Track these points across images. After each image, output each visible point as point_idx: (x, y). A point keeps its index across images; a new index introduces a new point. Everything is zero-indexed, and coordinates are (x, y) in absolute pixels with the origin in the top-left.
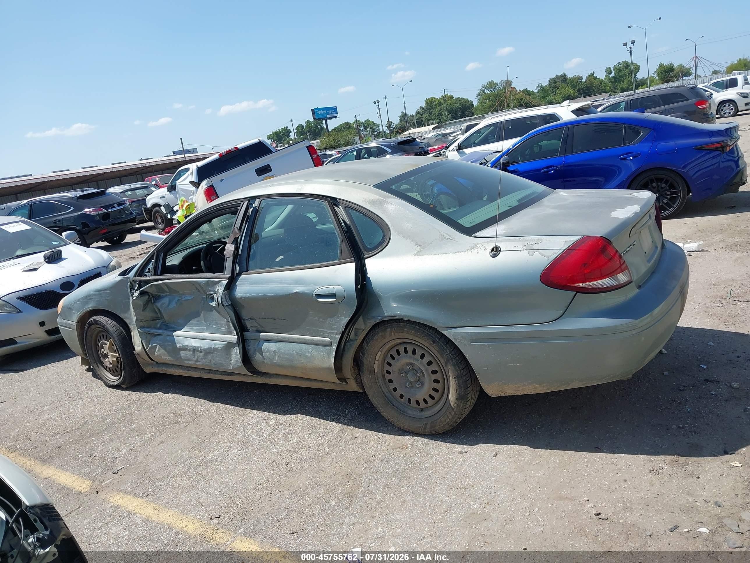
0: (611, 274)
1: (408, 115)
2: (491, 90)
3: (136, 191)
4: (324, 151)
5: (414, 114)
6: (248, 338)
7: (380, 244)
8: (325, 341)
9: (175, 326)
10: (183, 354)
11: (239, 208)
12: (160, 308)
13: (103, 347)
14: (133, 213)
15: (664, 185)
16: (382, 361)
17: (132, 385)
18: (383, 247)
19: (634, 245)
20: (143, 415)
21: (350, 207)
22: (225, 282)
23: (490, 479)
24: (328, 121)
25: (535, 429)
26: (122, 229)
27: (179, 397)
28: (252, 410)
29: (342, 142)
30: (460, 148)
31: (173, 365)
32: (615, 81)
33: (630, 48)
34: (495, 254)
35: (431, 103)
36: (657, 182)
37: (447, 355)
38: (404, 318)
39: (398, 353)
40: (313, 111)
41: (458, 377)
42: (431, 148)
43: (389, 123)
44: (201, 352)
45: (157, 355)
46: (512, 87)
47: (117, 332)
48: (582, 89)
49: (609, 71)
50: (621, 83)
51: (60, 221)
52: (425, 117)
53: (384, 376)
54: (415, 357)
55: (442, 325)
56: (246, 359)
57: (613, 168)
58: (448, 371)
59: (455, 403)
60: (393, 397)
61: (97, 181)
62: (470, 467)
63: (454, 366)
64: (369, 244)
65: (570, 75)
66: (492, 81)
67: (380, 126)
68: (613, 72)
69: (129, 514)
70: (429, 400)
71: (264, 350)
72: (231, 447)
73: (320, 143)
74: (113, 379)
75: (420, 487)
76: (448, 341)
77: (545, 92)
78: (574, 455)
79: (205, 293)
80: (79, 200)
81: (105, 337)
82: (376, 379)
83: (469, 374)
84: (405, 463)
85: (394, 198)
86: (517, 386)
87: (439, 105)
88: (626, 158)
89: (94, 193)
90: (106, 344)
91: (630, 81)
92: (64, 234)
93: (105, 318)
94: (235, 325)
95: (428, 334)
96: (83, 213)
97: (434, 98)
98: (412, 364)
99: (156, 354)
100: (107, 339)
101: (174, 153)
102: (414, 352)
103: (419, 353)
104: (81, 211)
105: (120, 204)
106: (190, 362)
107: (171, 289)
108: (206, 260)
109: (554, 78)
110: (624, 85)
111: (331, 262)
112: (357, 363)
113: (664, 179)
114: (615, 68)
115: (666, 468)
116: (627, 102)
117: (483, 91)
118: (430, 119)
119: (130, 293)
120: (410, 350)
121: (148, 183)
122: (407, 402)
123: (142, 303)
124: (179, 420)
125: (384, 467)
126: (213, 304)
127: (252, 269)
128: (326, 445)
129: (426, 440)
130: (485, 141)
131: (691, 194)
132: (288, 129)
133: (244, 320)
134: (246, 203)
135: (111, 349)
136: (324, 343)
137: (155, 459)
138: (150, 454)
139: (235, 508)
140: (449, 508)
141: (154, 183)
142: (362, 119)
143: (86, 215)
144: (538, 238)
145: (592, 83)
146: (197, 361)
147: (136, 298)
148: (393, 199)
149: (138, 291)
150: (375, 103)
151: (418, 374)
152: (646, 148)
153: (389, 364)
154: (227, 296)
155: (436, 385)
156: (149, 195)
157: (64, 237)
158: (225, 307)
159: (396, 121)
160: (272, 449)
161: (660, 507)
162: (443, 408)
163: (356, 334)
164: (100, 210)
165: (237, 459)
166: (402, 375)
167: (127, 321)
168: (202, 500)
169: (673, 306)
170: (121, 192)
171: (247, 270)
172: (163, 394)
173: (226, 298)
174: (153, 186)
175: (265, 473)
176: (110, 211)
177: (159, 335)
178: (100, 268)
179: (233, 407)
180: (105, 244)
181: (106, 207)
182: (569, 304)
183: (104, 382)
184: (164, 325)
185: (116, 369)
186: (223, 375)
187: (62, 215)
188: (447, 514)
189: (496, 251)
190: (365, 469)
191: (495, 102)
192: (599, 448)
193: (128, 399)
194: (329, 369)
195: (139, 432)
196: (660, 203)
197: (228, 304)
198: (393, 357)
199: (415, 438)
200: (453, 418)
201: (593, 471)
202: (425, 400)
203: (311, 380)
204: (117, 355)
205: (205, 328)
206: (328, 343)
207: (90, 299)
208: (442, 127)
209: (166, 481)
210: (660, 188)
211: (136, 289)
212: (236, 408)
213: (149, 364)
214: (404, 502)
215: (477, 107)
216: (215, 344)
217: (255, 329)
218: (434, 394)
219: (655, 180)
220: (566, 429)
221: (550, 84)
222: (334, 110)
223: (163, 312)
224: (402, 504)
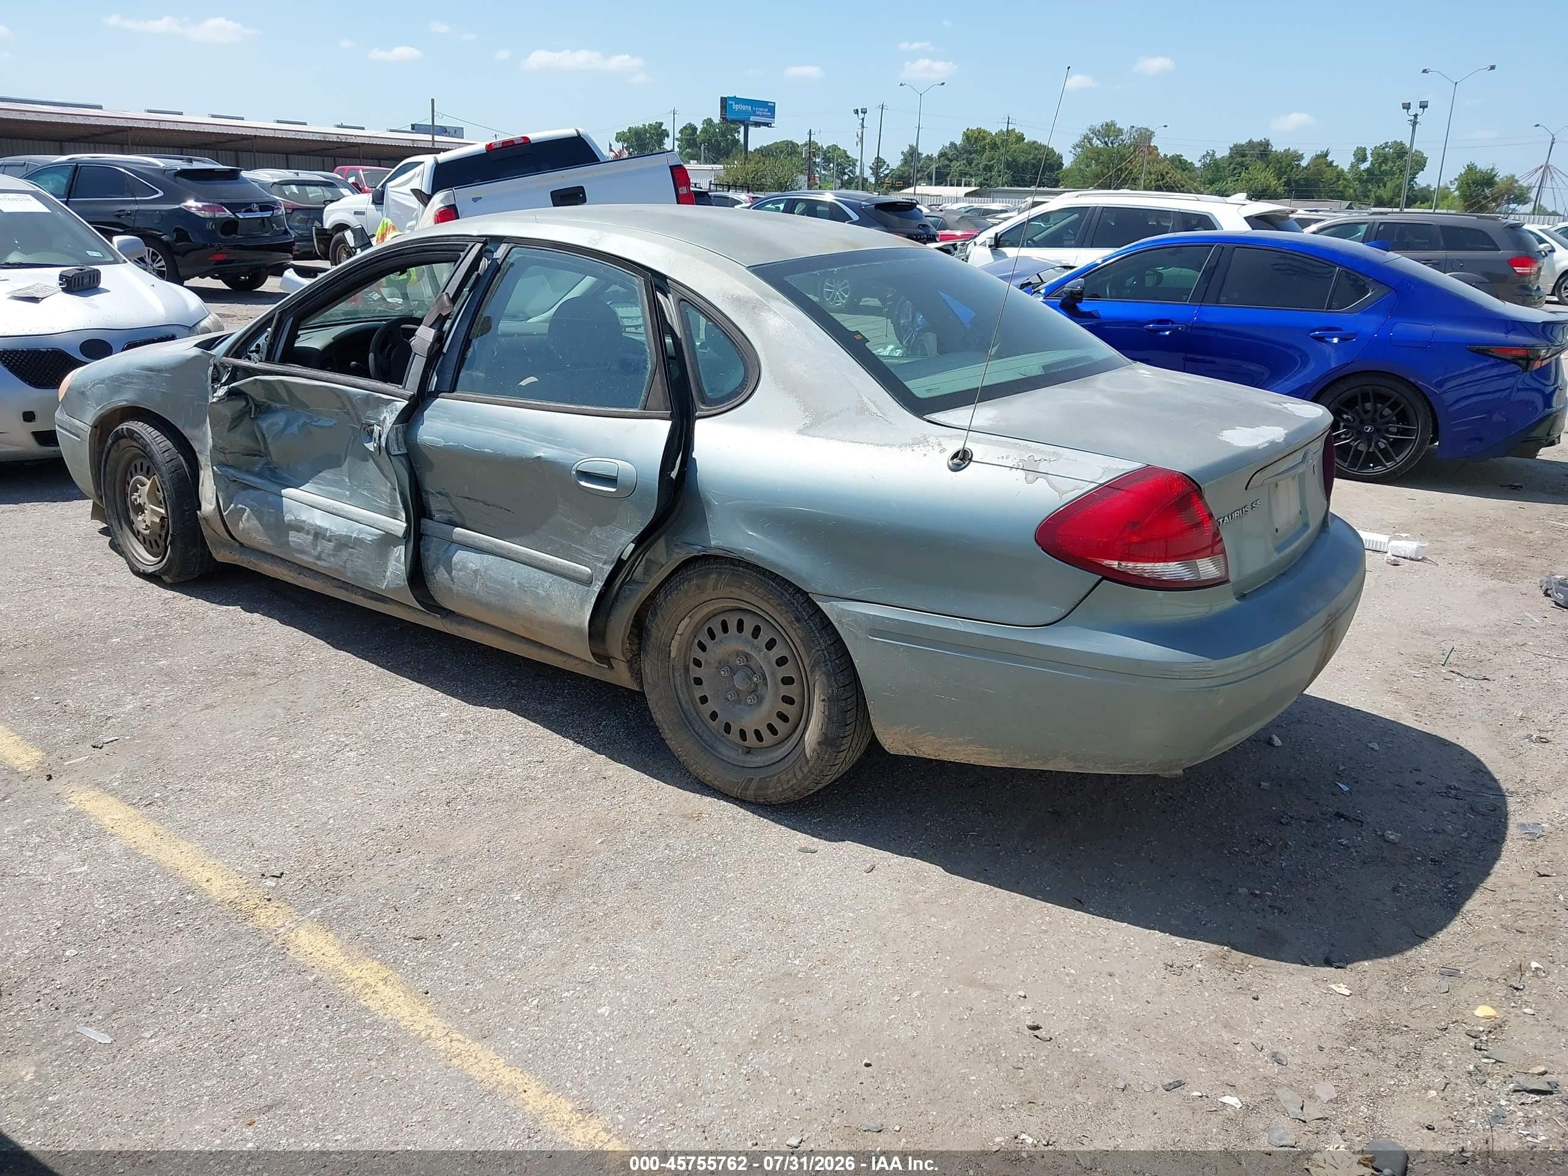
0: (1186, 556)
1: (922, 154)
2: (1105, 142)
3: (309, 189)
4: (726, 189)
5: (935, 155)
6: (429, 533)
7: (735, 394)
8: (580, 572)
9: (290, 477)
10: (294, 537)
11: (462, 254)
12: (265, 433)
13: (137, 490)
14: (289, 233)
15: (1387, 411)
16: (690, 637)
17: (185, 582)
18: (739, 402)
19: (1253, 507)
20: (189, 645)
21: (690, 301)
22: (402, 404)
23: (844, 915)
24: (751, 129)
25: (966, 836)
26: (260, 260)
27: (275, 624)
28: (411, 682)
29: (769, 181)
30: (998, 243)
31: (273, 556)
32: (1367, 181)
33: (1416, 116)
34: (958, 465)
35: (975, 141)
36: (1375, 402)
37: (818, 651)
38: (748, 558)
39: (725, 628)
40: (724, 101)
41: (830, 700)
42: (947, 232)
43: (879, 162)
44: (330, 541)
45: (243, 529)
46: (1152, 144)
47: (170, 464)
48: (1295, 181)
49: (1360, 154)
50: (1379, 187)
51: (129, 214)
52: (957, 166)
53: (687, 669)
54: (756, 642)
55: (820, 590)
56: (417, 576)
57: (1291, 352)
58: (814, 685)
59: (814, 750)
60: (697, 713)
61: (236, 151)
62: (813, 881)
63: (828, 675)
64: (712, 390)
65: (1278, 146)
66: (1113, 124)
67: (858, 164)
68: (1370, 159)
69: (102, 832)
70: (766, 733)
71: (456, 564)
72: (347, 745)
73: (723, 172)
74: (148, 560)
75: (701, 900)
76: (826, 624)
77: (1218, 171)
78: (1026, 904)
79: (359, 420)
80: (179, 179)
81: (145, 469)
82: (671, 670)
83: (854, 698)
84: (686, 847)
85: (785, 302)
86: (944, 741)
87: (992, 148)
88: (1323, 338)
89: (212, 170)
90: (143, 485)
91: (1399, 187)
92: (116, 239)
93: (150, 429)
94: (407, 500)
95: (789, 600)
96: (180, 208)
97: (985, 132)
98: (747, 656)
99: (241, 525)
100: (148, 474)
101: (413, 127)
102: (756, 632)
103: (765, 637)
104: (179, 204)
105: (264, 207)
106: (305, 558)
107: (292, 397)
108: (381, 353)
109: (1243, 146)
110: (1385, 193)
111: (623, 410)
112: (639, 628)
113: (1390, 398)
114: (1376, 153)
115: (1199, 966)
116: (1371, 226)
117: (1090, 140)
118: (966, 174)
119: (210, 388)
120: (748, 628)
121: (339, 177)
122: (722, 730)
123: (229, 414)
124: (259, 670)
125: (640, 848)
126: (371, 446)
127: (464, 390)
128: (539, 781)
129: (743, 810)
130: (1055, 241)
131: (1437, 444)
132: (663, 128)
133: (427, 493)
134: (478, 246)
135: (152, 496)
136: (578, 575)
137: (187, 737)
138: (180, 723)
139: (316, 866)
140: (746, 953)
141: (352, 180)
142: (824, 141)
143: (187, 214)
144: (1052, 450)
145: (1320, 173)
146: (319, 558)
147: (218, 401)
148: (782, 305)
149: (226, 387)
150: (856, 112)
151: (755, 679)
152: (1370, 325)
153: (703, 647)
154: (400, 436)
155: (786, 709)
156: (332, 201)
157: (115, 247)
158: (392, 457)
159: (894, 161)
160: (428, 765)
161: (1162, 1038)
162: (790, 756)
163: (647, 571)
164: (219, 211)
165: (351, 771)
166: (723, 673)
167: (196, 447)
168: (256, 837)
169: (1299, 651)
170: (274, 183)
171: (453, 389)
172: (243, 612)
173: (397, 439)
174: (346, 186)
175: (400, 809)
176: (241, 217)
177: (254, 488)
178: (176, 327)
179: (375, 666)
180: (219, 284)
181: (234, 207)
182: (1081, 597)
183: (129, 562)
184: (270, 469)
185: (156, 541)
186: (368, 598)
187: (136, 202)
188: (737, 964)
189: (962, 459)
190: (602, 843)
191: (1108, 168)
192: (1081, 902)
193: (167, 607)
194: (578, 630)
195: (171, 676)
196: (1369, 446)
197: (399, 453)
198: (712, 635)
199: (722, 803)
200: (805, 778)
201: (1054, 943)
202: (758, 733)
203: (541, 646)
204: (163, 511)
205: (348, 493)
206: (585, 578)
207: (128, 383)
208: (986, 194)
209: (196, 785)
210: (1377, 416)
211: (223, 381)
212: (381, 670)
213: (224, 545)
214: (659, 923)
215: (1070, 170)
216: (360, 531)
217: (446, 516)
218: (778, 724)
219: (1371, 397)
220: (1027, 850)
221: (1231, 156)
222: (769, 108)
223: (269, 441)
224: (652, 927)
